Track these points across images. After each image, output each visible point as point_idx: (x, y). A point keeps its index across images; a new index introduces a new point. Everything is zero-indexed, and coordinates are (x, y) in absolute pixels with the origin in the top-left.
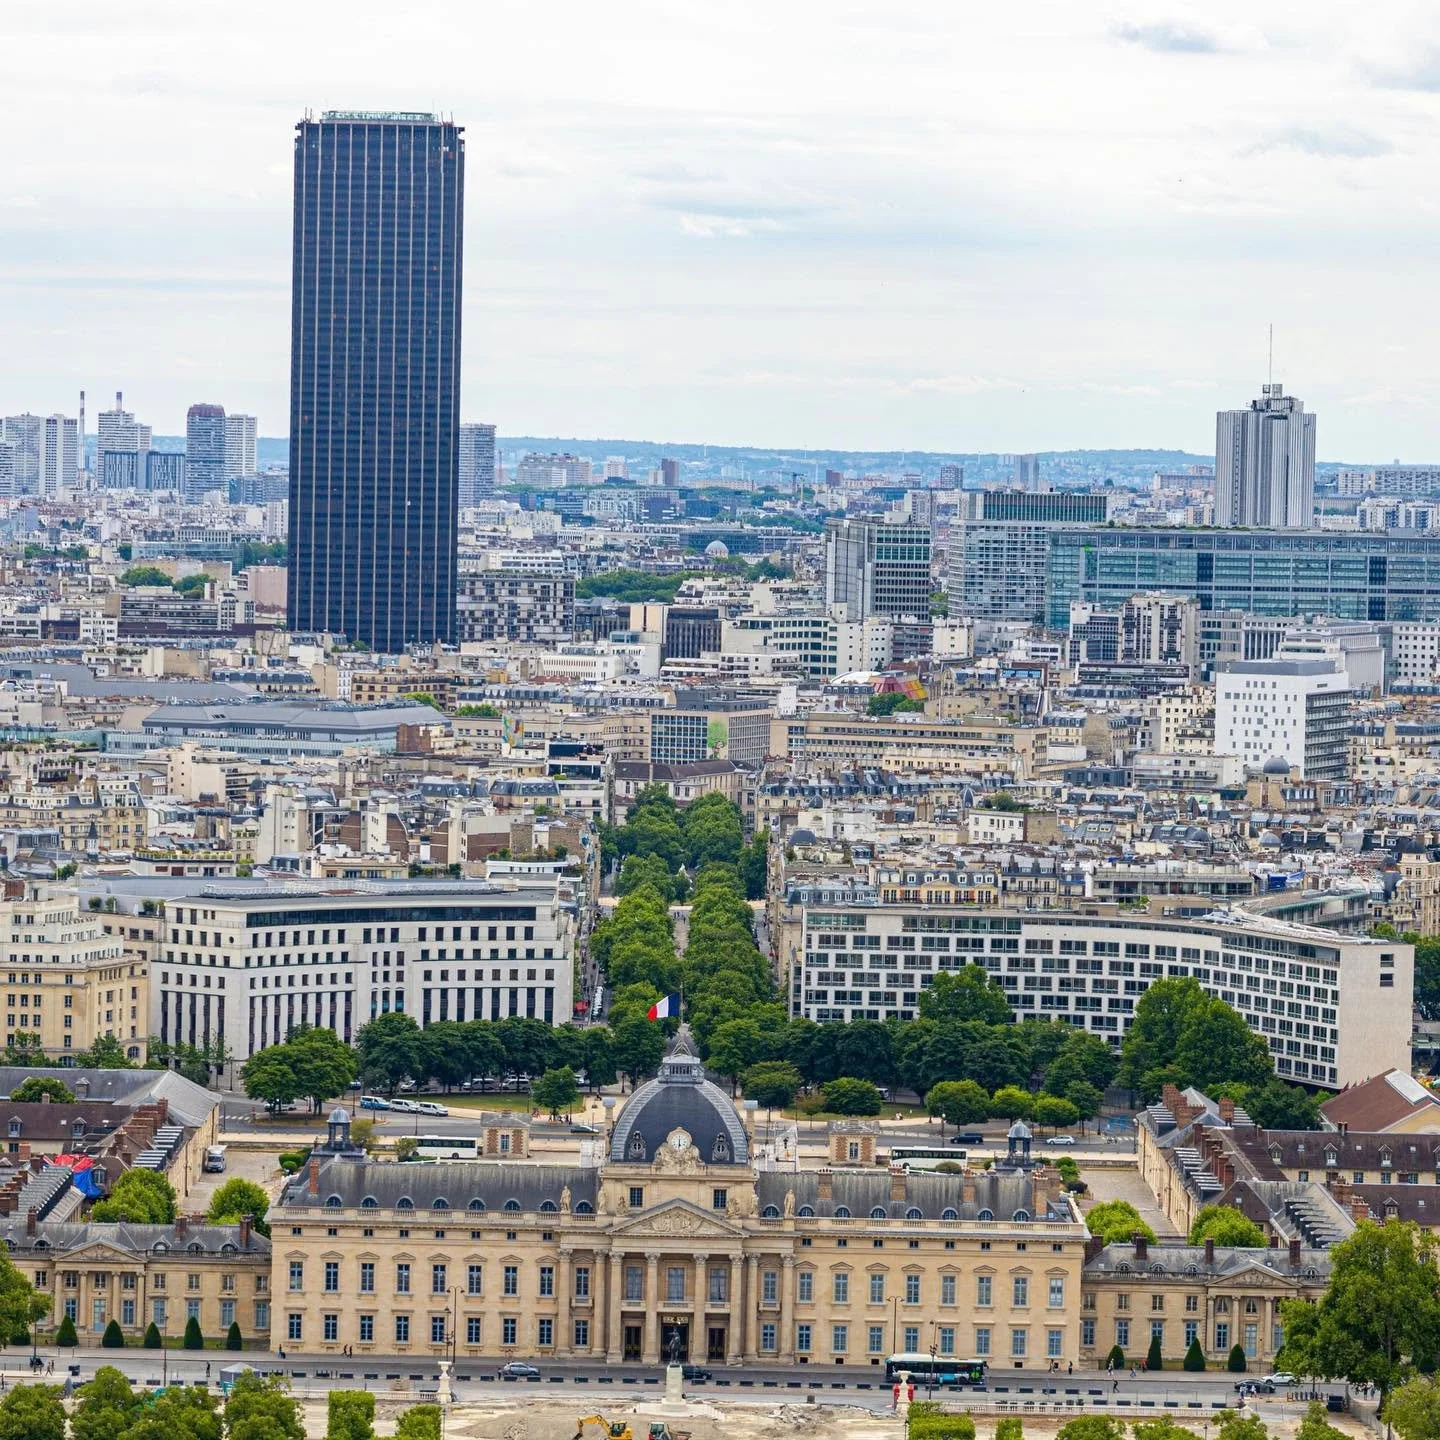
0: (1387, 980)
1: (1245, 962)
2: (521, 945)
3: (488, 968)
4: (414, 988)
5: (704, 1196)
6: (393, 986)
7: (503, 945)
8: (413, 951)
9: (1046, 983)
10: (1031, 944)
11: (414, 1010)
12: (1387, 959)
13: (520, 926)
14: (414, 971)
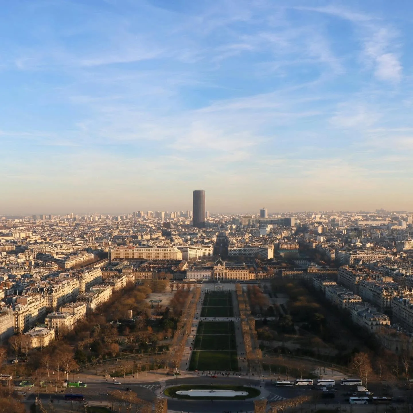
0: (271, 251)
1: (261, 250)
2: (209, 250)
3: (206, 252)
4: (201, 253)
5: (221, 269)
6: (200, 253)
7: (207, 250)
8: (201, 251)
9: (246, 251)
10: (246, 249)
11: (201, 255)
12: (271, 250)
13: (209, 249)
14: (201, 252)
